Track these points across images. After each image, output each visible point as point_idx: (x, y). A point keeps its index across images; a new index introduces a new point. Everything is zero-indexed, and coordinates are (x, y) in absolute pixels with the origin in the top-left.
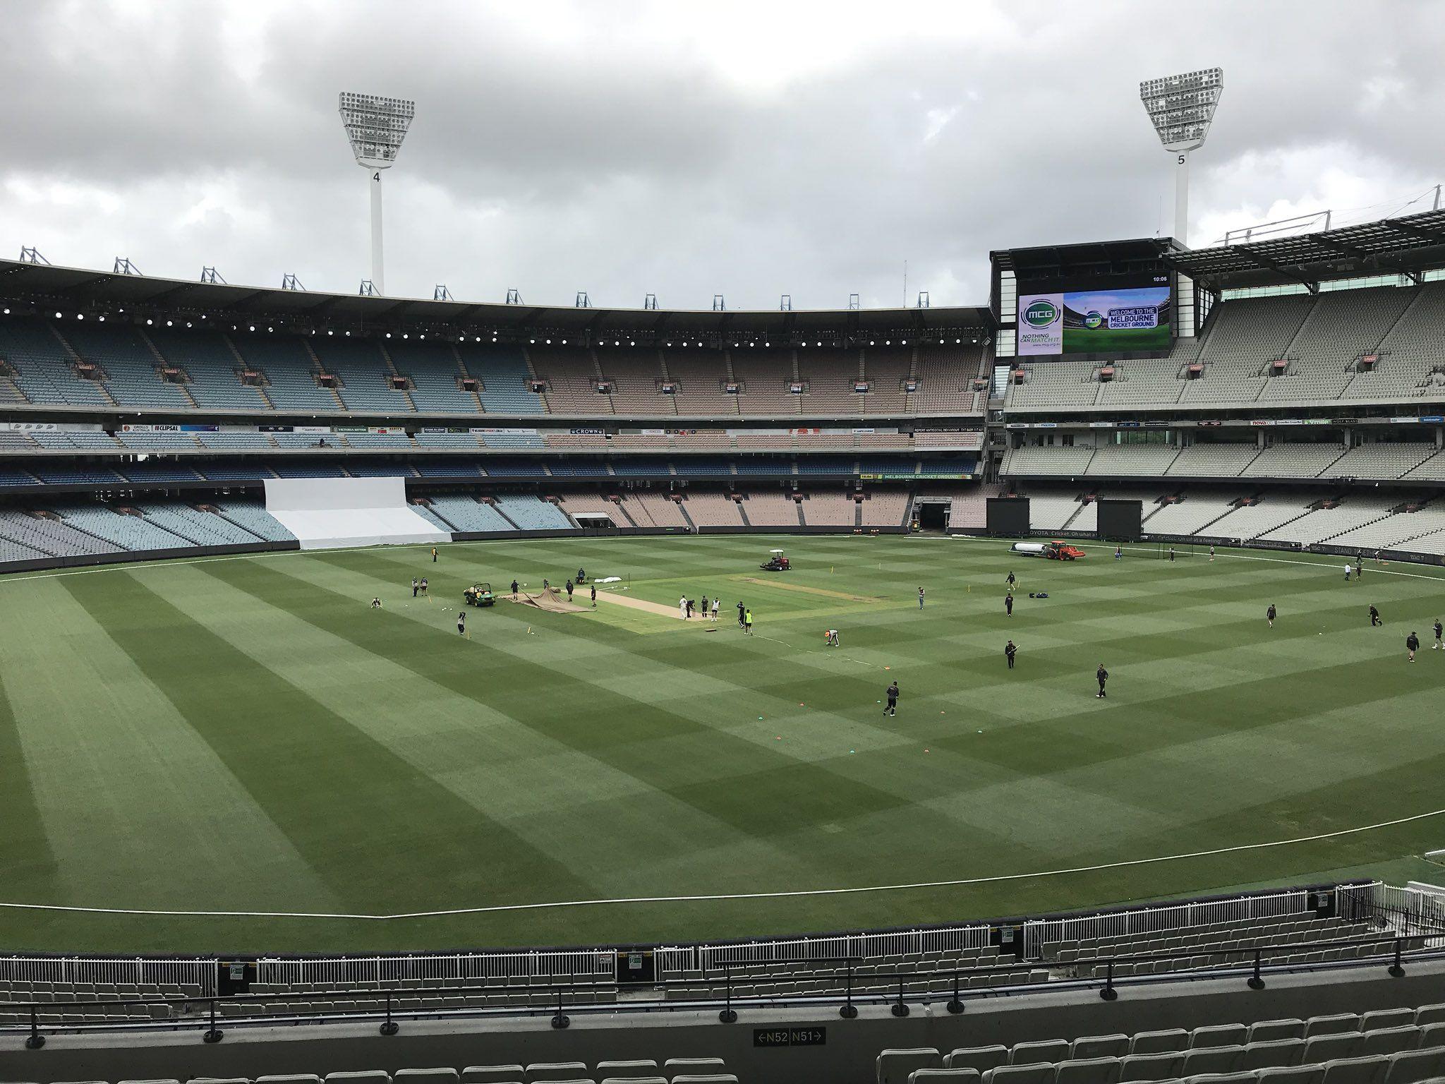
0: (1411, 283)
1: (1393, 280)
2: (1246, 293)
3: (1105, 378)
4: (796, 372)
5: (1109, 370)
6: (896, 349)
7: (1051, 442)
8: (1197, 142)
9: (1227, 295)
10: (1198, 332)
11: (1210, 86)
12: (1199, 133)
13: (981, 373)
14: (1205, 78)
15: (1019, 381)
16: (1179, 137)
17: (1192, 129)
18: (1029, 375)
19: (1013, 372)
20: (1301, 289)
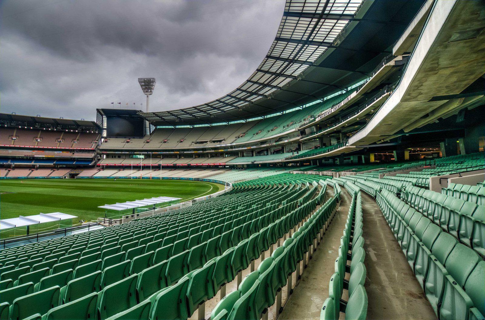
0: (192, 127)
1: (188, 126)
2: (161, 127)
3: (128, 142)
4: (61, 137)
5: (129, 141)
6: (74, 133)
7: (115, 157)
8: (150, 93)
9: (158, 127)
10: (150, 134)
11: (153, 82)
12: (151, 91)
13: (97, 139)
14: (152, 80)
15: (106, 142)
16: (147, 92)
17: (150, 90)
18: (109, 140)
19: (105, 140)
20: (172, 127)
